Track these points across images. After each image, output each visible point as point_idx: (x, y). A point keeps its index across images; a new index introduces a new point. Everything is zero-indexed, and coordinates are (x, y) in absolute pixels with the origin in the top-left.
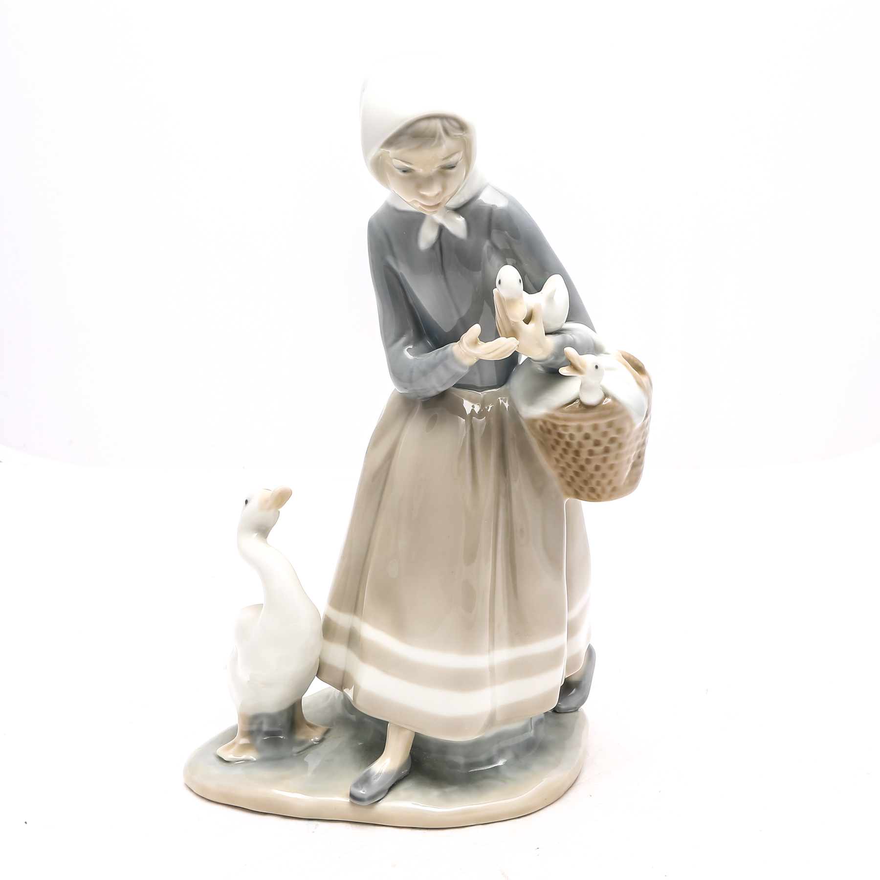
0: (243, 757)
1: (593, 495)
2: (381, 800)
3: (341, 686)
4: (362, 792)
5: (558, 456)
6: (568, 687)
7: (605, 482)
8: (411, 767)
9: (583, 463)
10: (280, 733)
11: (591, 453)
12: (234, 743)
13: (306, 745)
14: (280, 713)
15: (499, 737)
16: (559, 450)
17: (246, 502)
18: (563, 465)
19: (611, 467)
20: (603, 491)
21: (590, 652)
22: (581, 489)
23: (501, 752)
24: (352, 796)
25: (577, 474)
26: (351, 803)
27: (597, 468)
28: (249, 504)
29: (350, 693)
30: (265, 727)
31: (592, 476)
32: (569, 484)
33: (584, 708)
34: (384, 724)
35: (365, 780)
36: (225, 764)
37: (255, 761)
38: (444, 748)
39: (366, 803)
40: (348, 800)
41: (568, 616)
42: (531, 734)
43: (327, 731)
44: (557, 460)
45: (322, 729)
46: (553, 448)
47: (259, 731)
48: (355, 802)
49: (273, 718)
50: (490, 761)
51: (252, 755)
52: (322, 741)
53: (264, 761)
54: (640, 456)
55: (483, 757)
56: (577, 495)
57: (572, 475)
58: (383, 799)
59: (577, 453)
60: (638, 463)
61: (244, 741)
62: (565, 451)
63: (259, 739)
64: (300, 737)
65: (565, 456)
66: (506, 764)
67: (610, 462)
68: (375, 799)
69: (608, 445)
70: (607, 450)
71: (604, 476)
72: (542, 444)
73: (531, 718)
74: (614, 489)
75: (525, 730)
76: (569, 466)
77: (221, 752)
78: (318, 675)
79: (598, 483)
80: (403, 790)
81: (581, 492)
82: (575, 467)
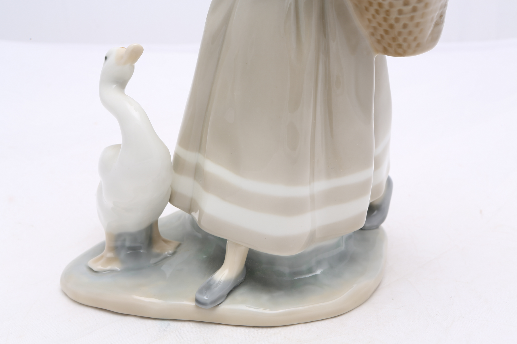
0: (109, 268)
1: (400, 51)
2: (221, 303)
3: (189, 210)
4: (205, 298)
5: (370, 17)
6: (372, 209)
7: (411, 38)
8: (246, 275)
9: (392, 21)
10: (140, 248)
11: (400, 12)
12: (102, 257)
13: (161, 257)
14: (140, 232)
15: (317, 251)
16: (372, 10)
17: (106, 58)
18: (374, 24)
19: (417, 25)
20: (409, 46)
21: (389, 182)
22: (390, 45)
23: (319, 263)
24: (197, 301)
25: (386, 32)
26: (197, 306)
27: (405, 26)
28: (108, 60)
29: (196, 215)
30: (128, 244)
31: (400, 33)
32: (379, 42)
33: (384, 225)
34: (224, 241)
35: (208, 288)
36: (94, 274)
37: (119, 271)
38: (272, 260)
39: (209, 307)
40: (194, 304)
41: (375, 153)
42: (343, 248)
43: (179, 246)
44: (370, 21)
45: (175, 244)
46: (367, 9)
47: (123, 247)
48: (200, 306)
49: (133, 236)
50: (310, 271)
51: (116, 266)
52: (174, 253)
53: (126, 271)
54: (441, 16)
55: (304, 268)
56: (386, 51)
57: (382, 33)
58: (223, 303)
59: (387, 12)
60: (439, 23)
61: (110, 255)
62: (377, 11)
63: (123, 253)
64: (156, 250)
65: (377, 16)
66: (323, 273)
67: (417, 20)
68: (217, 303)
69: (416, 5)
70: (414, 10)
71: (410, 33)
72: (356, 6)
73: (342, 237)
74: (418, 45)
75: (338, 245)
76: (380, 25)
77: (91, 264)
78: (171, 201)
79: (405, 40)
80: (238, 295)
81: (389, 49)
82: (385, 26)
